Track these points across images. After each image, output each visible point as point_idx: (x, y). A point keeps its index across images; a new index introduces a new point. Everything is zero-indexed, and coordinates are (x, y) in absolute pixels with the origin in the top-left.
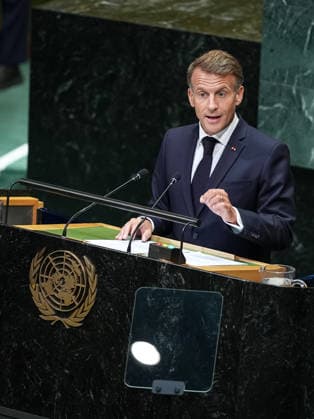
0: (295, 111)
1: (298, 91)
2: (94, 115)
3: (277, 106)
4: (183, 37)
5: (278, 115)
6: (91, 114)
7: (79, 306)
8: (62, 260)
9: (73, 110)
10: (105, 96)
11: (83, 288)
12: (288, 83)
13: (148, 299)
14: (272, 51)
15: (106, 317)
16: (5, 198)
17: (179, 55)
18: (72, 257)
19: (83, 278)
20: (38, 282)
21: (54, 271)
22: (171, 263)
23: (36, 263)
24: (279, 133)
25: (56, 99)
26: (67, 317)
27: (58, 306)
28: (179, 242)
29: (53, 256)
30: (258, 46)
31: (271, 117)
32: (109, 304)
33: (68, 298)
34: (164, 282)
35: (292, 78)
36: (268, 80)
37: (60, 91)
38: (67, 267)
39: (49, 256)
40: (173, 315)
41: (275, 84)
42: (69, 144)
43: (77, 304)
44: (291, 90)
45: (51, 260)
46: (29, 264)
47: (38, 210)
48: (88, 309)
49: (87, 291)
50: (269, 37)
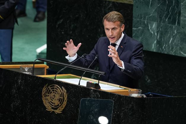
0: (146, 30)
1: (147, 22)
2: (71, 32)
3: (139, 28)
4: (104, 2)
5: (140, 31)
6: (70, 32)
7: (61, 106)
8: (54, 88)
9: (63, 30)
10: (75, 25)
11: (62, 99)
12: (143, 19)
13: (86, 103)
14: (137, 7)
15: (71, 109)
16: (33, 65)
17: (103, 9)
18: (58, 87)
19: (62, 95)
20: (45, 97)
21: (51, 92)
22: (94, 89)
23: (44, 89)
24: (140, 38)
25: (57, 26)
26: (56, 110)
27: (53, 106)
28: (98, 81)
29: (50, 87)
30: (132, 5)
31: (137, 32)
32: (72, 105)
33: (57, 102)
34: (92, 96)
35: (145, 17)
36: (136, 18)
37: (58, 23)
38: (56, 91)
39: (49, 87)
40: (96, 108)
41: (138, 20)
42: (62, 43)
43: (60, 105)
44: (145, 22)
45: (50, 88)
46: (42, 90)
47: (47, 69)
48: (64, 106)
49: (63, 100)
50: (136, 2)
